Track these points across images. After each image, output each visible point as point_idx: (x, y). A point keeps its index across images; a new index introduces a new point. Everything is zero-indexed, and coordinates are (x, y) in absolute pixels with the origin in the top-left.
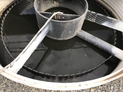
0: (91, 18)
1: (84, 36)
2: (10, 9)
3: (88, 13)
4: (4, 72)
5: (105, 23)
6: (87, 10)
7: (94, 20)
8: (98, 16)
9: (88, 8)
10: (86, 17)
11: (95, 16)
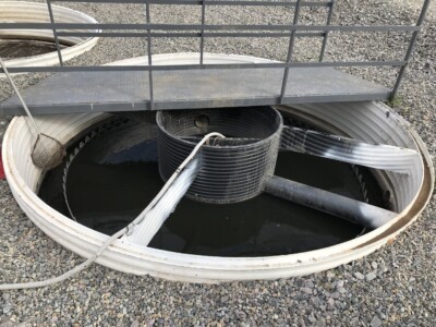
0: (295, 143)
1: (284, 188)
2: (81, 145)
3: (284, 131)
4: (111, 245)
5: (330, 151)
6: (282, 126)
7: (301, 148)
8: (308, 135)
9: (282, 121)
10: (282, 141)
11: (302, 137)
